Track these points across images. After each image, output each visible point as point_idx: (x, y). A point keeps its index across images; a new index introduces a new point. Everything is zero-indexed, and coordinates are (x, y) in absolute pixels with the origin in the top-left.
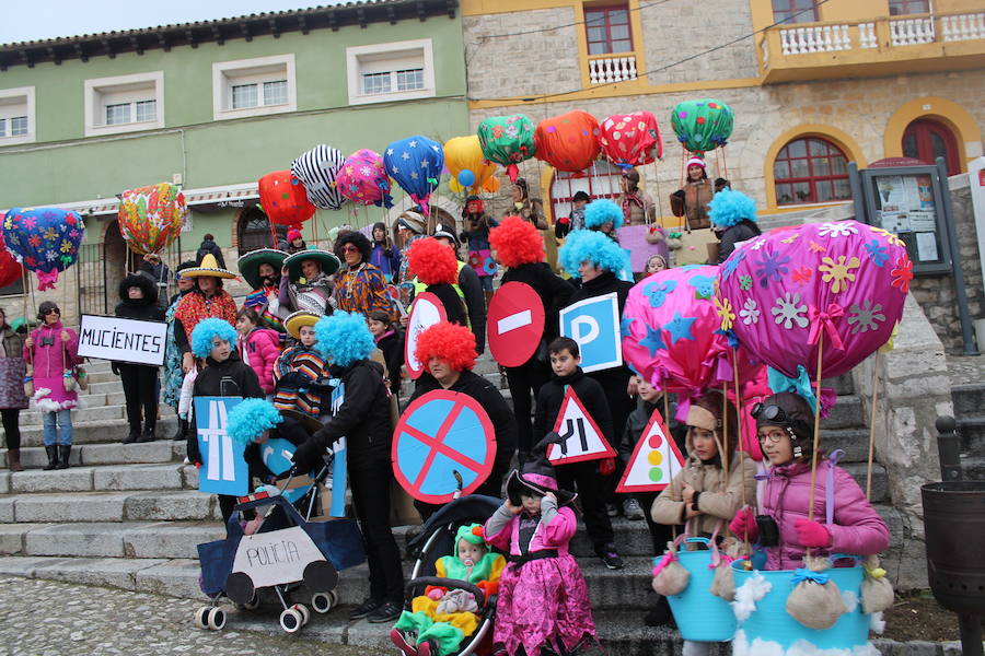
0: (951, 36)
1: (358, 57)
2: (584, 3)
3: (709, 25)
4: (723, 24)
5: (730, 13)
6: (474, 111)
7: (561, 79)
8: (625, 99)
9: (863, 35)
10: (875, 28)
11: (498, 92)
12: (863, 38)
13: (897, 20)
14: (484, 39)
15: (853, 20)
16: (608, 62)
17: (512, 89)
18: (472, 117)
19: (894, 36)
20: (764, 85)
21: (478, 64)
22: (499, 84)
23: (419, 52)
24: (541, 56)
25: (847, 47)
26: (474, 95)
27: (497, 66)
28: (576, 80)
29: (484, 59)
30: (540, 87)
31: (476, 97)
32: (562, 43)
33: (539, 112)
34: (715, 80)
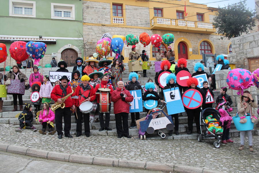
0: (189, 25)
1: (54, 6)
2: (112, 3)
3: (140, 13)
4: (143, 14)
5: (145, 12)
6: (84, 25)
7: (106, 21)
8: (121, 28)
9: (173, 22)
10: (175, 21)
11: (91, 21)
12: (173, 23)
13: (179, 20)
14: (88, 7)
15: (171, 18)
16: (117, 18)
17: (94, 21)
18: (84, 27)
19: (179, 23)
20: (151, 29)
21: (86, 14)
22: (91, 19)
23: (71, 8)
24: (102, 14)
25: (170, 24)
26: (85, 21)
27: (90, 15)
28: (110, 22)
29: (87, 12)
30: (101, 22)
31: (85, 22)
32: (107, 12)
33: (100, 28)
34: (141, 27)
